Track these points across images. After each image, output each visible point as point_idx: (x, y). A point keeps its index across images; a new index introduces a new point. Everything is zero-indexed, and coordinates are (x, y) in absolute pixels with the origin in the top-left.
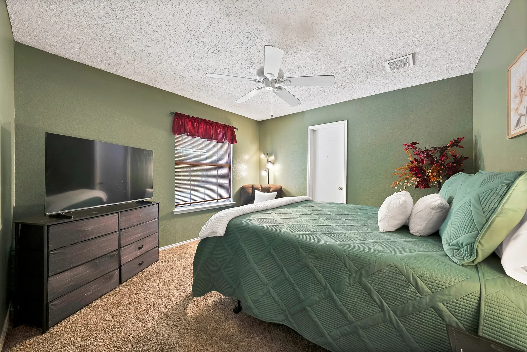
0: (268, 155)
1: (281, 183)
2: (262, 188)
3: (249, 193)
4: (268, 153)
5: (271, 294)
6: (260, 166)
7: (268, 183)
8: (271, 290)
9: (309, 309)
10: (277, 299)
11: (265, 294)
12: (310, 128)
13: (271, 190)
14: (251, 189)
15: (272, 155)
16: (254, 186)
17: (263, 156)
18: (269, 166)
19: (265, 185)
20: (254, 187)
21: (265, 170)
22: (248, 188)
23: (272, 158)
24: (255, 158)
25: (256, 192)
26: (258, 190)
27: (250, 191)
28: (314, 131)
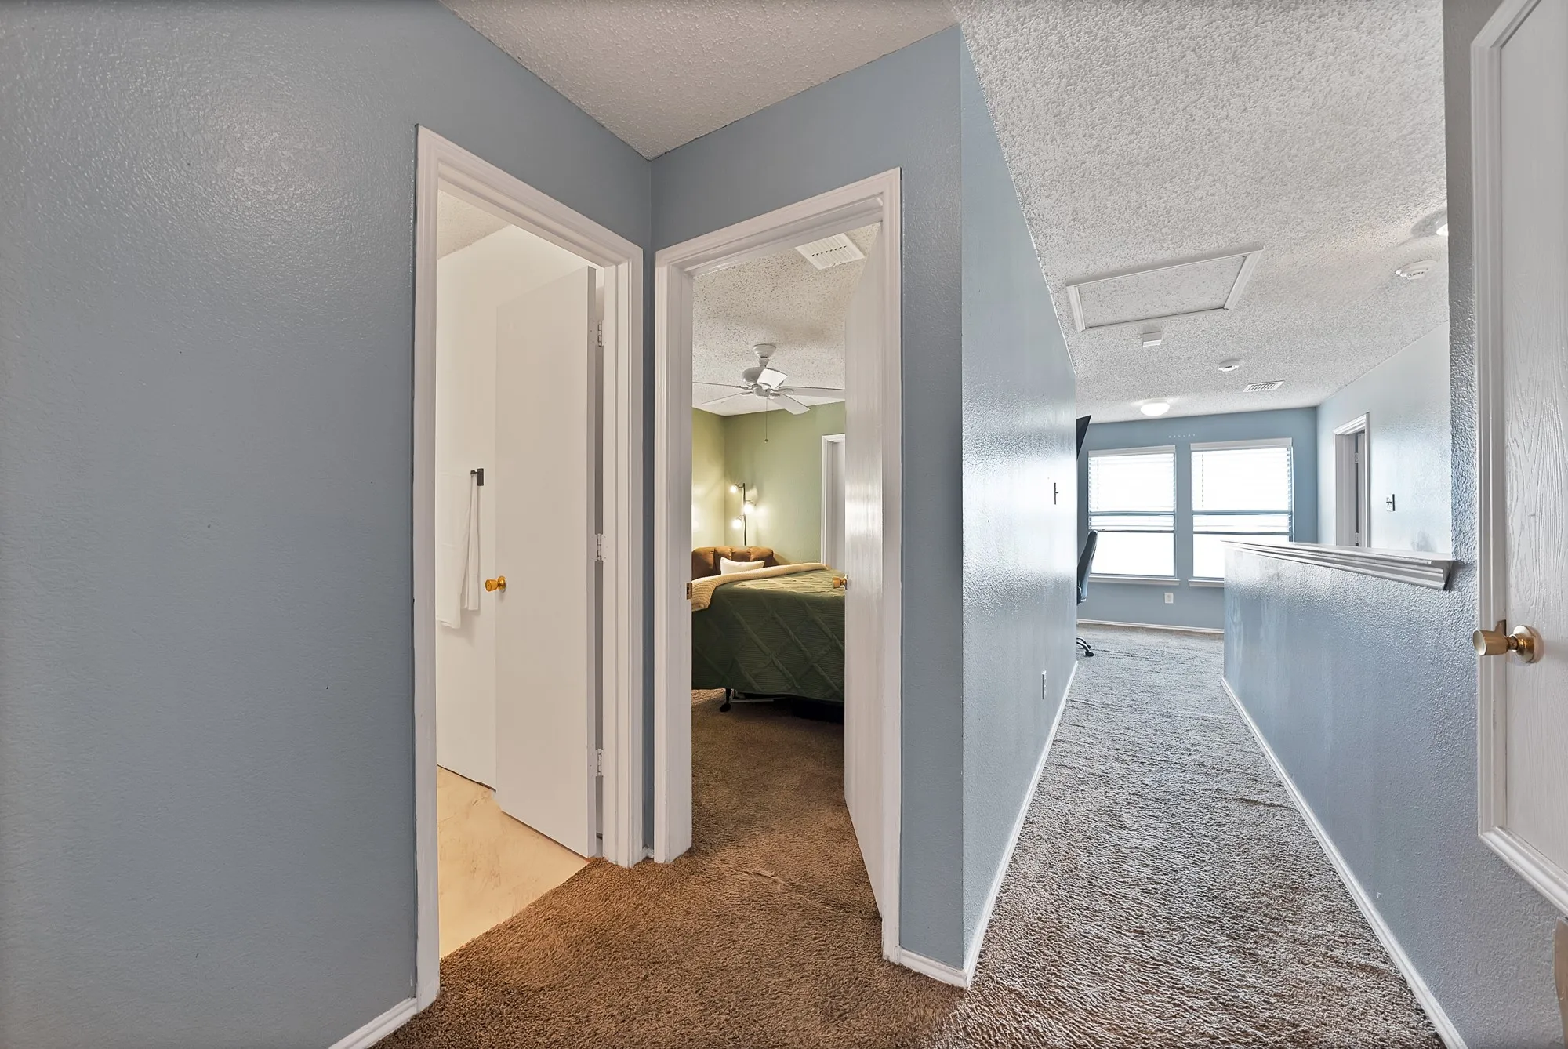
0: (744, 487)
1: (768, 544)
2: (733, 553)
3: (709, 565)
4: (744, 485)
5: (774, 664)
6: (727, 510)
7: (746, 544)
8: (774, 659)
9: (816, 665)
10: (781, 668)
11: (768, 665)
12: (827, 438)
13: (752, 557)
14: (712, 555)
15: (751, 487)
16: (717, 549)
17: (734, 489)
18: (748, 509)
19: (740, 547)
20: (719, 551)
21: (738, 518)
22: (706, 554)
23: (752, 493)
24: (717, 494)
25: (724, 561)
26: (728, 557)
27: (711, 559)
28: (834, 444)
